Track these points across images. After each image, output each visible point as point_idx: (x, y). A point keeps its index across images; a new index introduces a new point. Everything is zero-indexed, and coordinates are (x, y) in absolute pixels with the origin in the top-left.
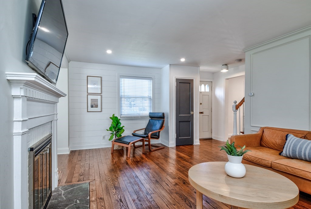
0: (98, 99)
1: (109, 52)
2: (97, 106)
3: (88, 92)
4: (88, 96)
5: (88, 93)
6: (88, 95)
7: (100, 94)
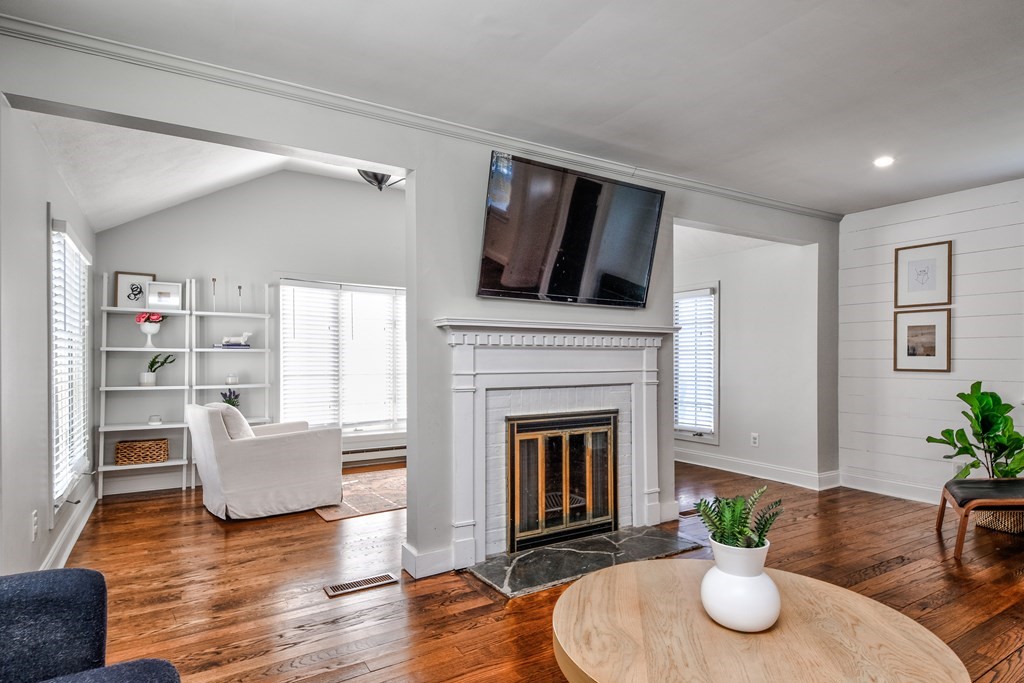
0: (934, 326)
1: (884, 162)
2: (930, 351)
3: (899, 304)
4: (899, 315)
5: (896, 306)
6: (896, 314)
7: (947, 307)
